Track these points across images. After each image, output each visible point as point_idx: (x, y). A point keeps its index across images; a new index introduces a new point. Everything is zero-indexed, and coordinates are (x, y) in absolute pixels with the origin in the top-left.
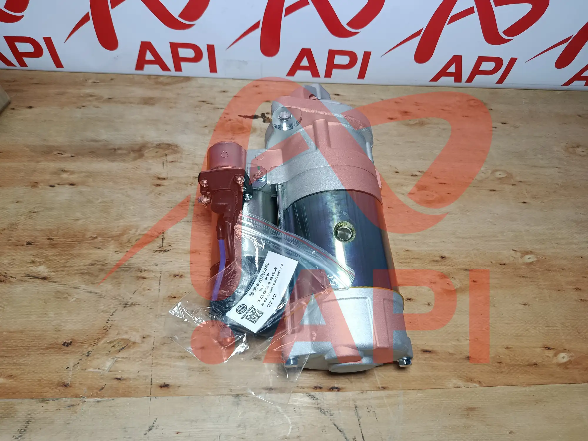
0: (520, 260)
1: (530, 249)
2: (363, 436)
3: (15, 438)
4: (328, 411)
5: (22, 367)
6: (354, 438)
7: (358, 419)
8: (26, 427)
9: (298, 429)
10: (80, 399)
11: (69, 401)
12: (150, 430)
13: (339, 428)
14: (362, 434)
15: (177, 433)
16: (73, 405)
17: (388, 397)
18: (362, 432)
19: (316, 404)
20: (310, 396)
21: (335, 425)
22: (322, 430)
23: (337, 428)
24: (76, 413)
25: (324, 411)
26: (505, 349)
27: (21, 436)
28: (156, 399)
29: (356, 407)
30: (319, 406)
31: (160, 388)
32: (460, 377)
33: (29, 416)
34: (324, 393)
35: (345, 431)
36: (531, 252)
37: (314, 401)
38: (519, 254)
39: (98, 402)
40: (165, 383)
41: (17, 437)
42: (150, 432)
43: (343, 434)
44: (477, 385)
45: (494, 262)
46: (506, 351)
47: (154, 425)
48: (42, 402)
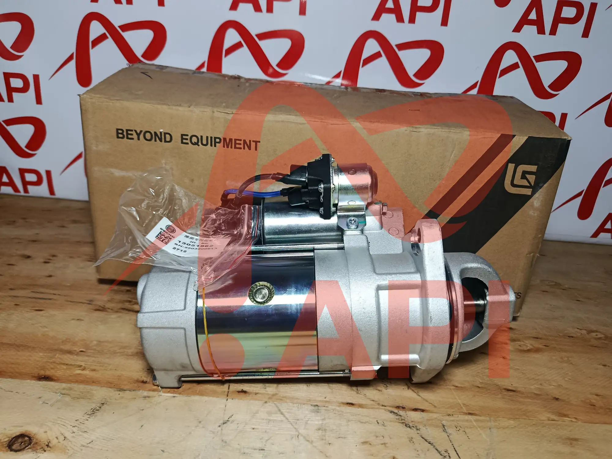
0: (587, 335)
1: (595, 329)
2: (455, 450)
3: (87, 415)
4: (414, 426)
5: (106, 365)
6: (446, 451)
7: (448, 436)
8: (100, 407)
9: (383, 437)
10: (156, 393)
11: (145, 393)
12: (224, 423)
13: (427, 441)
14: (454, 448)
15: (253, 429)
16: (149, 397)
17: (477, 421)
18: (453, 447)
19: (400, 419)
20: (392, 413)
21: (423, 438)
22: (409, 440)
23: (426, 440)
24: (151, 402)
25: (409, 426)
26: (595, 396)
27: (94, 414)
28: (232, 400)
29: (444, 426)
30: (403, 421)
31: (237, 393)
32: (553, 413)
33: (104, 400)
34: (407, 412)
35: (434, 444)
36: (597, 331)
37: (397, 417)
38: (584, 332)
39: (174, 397)
40: (242, 389)
41: (90, 414)
42: (225, 425)
43: (433, 446)
44: (574, 420)
45: (561, 335)
46: (598, 398)
47: (229, 420)
48: (119, 391)
